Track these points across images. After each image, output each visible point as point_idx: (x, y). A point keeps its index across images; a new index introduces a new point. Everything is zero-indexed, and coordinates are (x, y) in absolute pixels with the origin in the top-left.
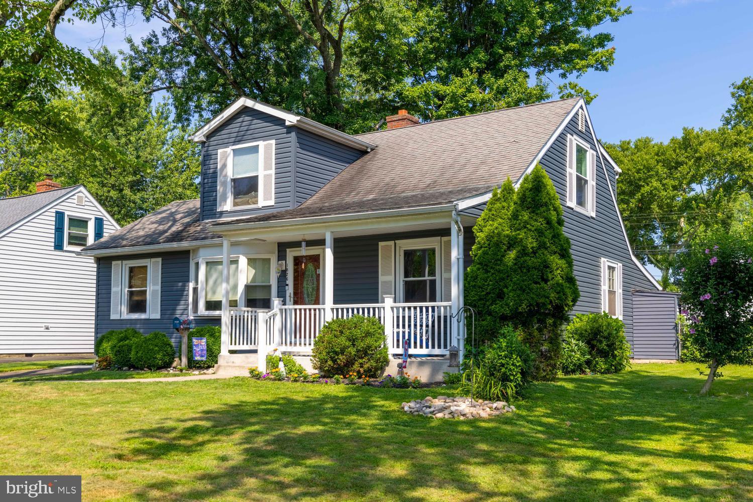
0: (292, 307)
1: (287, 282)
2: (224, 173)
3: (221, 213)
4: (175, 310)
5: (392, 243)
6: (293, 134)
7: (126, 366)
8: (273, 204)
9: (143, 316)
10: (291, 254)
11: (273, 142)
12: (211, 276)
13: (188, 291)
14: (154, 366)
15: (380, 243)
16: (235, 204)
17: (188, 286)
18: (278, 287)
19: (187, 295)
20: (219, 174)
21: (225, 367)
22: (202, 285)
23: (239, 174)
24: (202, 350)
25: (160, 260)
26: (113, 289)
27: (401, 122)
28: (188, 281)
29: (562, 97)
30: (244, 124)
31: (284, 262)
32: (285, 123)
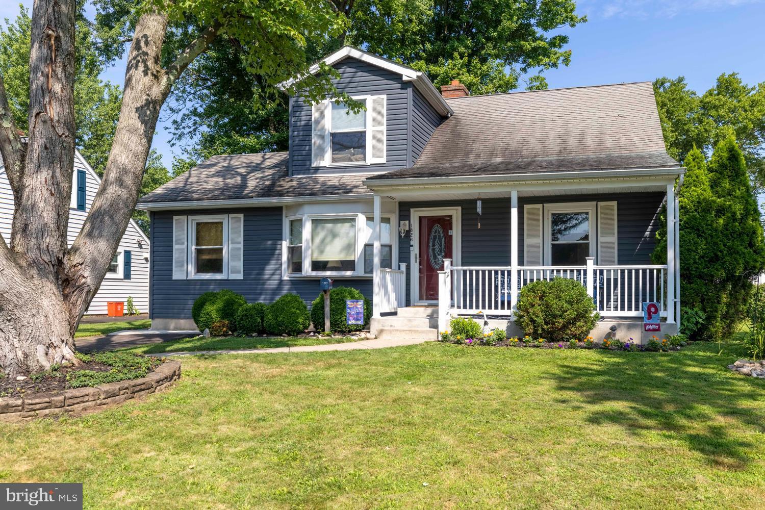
0: (460, 268)
1: (412, 243)
2: (320, 126)
3: (317, 169)
4: (263, 270)
5: (540, 206)
6: (410, 90)
7: (255, 331)
8: (385, 162)
9: (218, 276)
10: (415, 215)
11: (384, 97)
12: (318, 234)
13: (281, 250)
14: (294, 331)
15: (525, 206)
16: (334, 160)
17: (281, 245)
18: (400, 248)
19: (280, 254)
20: (313, 126)
21: (391, 331)
22: (308, 243)
23: (338, 128)
24: (358, 314)
25: (241, 216)
26: (176, 247)
27: (456, 92)
28: (281, 240)
29: (531, 88)
30: (346, 75)
31: (407, 222)
32: (402, 78)
